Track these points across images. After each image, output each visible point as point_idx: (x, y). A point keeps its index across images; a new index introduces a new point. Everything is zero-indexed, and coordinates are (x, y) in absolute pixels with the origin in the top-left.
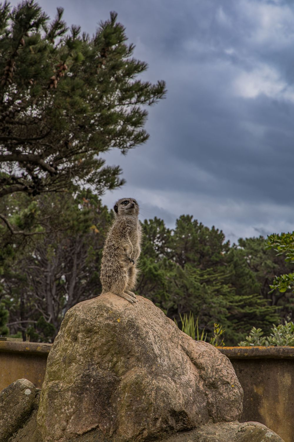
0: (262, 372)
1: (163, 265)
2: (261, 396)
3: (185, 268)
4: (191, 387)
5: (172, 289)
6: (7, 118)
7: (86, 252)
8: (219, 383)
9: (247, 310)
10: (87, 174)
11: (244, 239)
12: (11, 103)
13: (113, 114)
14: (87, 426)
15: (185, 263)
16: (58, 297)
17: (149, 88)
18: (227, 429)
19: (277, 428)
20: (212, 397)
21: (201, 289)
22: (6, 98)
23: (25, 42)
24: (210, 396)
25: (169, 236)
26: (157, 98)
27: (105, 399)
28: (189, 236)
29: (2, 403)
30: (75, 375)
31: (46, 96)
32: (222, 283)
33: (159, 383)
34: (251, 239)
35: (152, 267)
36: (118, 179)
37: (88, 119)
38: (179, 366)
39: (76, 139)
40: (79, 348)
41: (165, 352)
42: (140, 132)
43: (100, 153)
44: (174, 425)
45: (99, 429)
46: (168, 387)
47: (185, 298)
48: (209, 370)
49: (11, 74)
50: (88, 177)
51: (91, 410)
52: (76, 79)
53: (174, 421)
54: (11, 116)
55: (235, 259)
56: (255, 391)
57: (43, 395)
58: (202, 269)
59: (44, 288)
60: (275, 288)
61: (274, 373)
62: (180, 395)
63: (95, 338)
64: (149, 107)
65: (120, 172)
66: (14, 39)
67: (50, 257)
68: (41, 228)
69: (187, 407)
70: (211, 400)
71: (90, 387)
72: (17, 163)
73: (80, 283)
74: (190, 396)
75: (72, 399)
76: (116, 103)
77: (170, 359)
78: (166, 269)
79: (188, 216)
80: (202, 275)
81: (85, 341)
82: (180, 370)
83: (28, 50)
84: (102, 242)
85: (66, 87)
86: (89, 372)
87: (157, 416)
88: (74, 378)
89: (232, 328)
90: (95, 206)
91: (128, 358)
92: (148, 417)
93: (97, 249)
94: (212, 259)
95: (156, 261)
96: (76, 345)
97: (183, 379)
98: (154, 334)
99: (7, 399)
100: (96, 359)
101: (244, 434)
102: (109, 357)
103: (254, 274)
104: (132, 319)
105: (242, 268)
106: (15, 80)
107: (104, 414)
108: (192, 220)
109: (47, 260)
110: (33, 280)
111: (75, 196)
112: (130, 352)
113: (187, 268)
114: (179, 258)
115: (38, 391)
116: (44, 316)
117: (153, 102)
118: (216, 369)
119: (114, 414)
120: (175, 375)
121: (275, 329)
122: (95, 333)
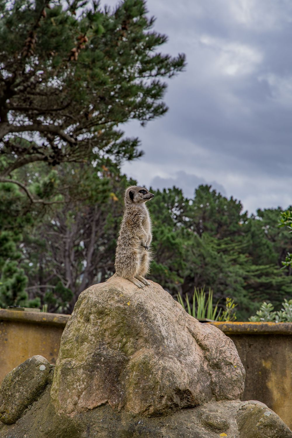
0: (271, 347)
1: (181, 234)
2: (269, 370)
3: (202, 237)
4: (195, 367)
5: (189, 258)
6: (28, 89)
7: (104, 220)
8: (223, 364)
9: (263, 280)
10: (106, 145)
11: (263, 210)
12: (32, 73)
13: (133, 86)
14: (97, 402)
15: (203, 232)
16: (77, 263)
17: (170, 60)
18: (229, 407)
19: (284, 401)
20: (216, 376)
21: (218, 258)
22: (28, 68)
23: (47, 14)
24: (213, 376)
25: (187, 206)
26: (177, 71)
27: (114, 377)
28: (207, 206)
29: (18, 378)
30: (87, 354)
31: (67, 68)
32: (240, 253)
33: (165, 363)
34: (269, 210)
35: (169, 235)
36: (137, 151)
37: (108, 91)
38: (185, 347)
39: (96, 110)
40: (91, 329)
41: (171, 333)
42: (159, 105)
43: (119, 124)
44: (179, 403)
45: (108, 405)
46: (174, 368)
47: (202, 267)
48: (214, 352)
49: (32, 46)
50: (107, 148)
51: (101, 387)
52: (97, 51)
53: (179, 399)
54: (32, 87)
55: (253, 229)
56: (264, 365)
57: (57, 371)
58: (219, 239)
59: (62, 254)
60: (287, 265)
61: (282, 348)
62: (185, 374)
63: (106, 320)
64: (169, 79)
65: (139, 144)
66: (36, 11)
67: (69, 224)
68: (61, 196)
69: (191, 386)
70: (214, 379)
71: (100, 365)
72: (38, 133)
73: (98, 249)
74: (195, 376)
75: (84, 376)
76: (136, 75)
77: (176, 341)
78: (183, 238)
79: (207, 186)
80: (219, 245)
81: (97, 322)
82: (186, 351)
83: (49, 22)
84: (120, 210)
85: (87, 59)
86: (100, 351)
87: (163, 394)
88: (86, 357)
89: (247, 297)
90: (115, 174)
91: (137, 339)
92: (154, 395)
93: (115, 217)
94: (229, 229)
95: (174, 230)
96: (88, 326)
97: (188, 360)
98: (162, 317)
99: (23, 374)
100: (107, 339)
101: (245, 413)
102: (118, 338)
103: (271, 244)
104: (141, 303)
105: (259, 238)
106: (36, 51)
107: (114, 390)
108: (211, 190)
109: (66, 227)
110: (52, 246)
111: (94, 164)
112: (139, 333)
113: (204, 237)
114: (197, 227)
115: (52, 367)
116: (63, 281)
117: (173, 74)
118: (220, 351)
119: (123, 391)
120: (181, 355)
121: (287, 304)
122: (106, 315)
